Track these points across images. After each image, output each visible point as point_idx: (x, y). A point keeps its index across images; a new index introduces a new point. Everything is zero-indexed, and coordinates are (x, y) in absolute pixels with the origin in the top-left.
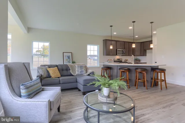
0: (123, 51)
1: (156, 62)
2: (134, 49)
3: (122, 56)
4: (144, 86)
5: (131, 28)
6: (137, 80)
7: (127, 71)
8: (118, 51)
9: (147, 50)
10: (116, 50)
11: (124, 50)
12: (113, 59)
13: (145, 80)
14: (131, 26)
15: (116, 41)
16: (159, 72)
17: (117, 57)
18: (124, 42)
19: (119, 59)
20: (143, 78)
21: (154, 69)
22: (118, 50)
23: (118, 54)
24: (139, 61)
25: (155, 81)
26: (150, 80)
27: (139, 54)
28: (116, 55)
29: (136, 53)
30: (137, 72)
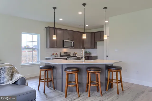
0: (71, 42)
1: (108, 56)
2: (84, 41)
3: (70, 48)
4: (98, 91)
5: (80, 13)
6: (89, 85)
7: (76, 72)
8: (66, 43)
9: (98, 42)
10: (63, 41)
11: (73, 41)
12: (58, 53)
13: (99, 83)
14: (80, 11)
15: (63, 30)
16: (115, 71)
17: (65, 50)
18: (73, 31)
19: (67, 53)
20: (96, 80)
21: (109, 67)
22: (65, 41)
23: (65, 47)
24: (90, 54)
25: (110, 83)
26: (104, 81)
27: (89, 46)
28: (63, 47)
29: (87, 45)
30: (89, 73)
